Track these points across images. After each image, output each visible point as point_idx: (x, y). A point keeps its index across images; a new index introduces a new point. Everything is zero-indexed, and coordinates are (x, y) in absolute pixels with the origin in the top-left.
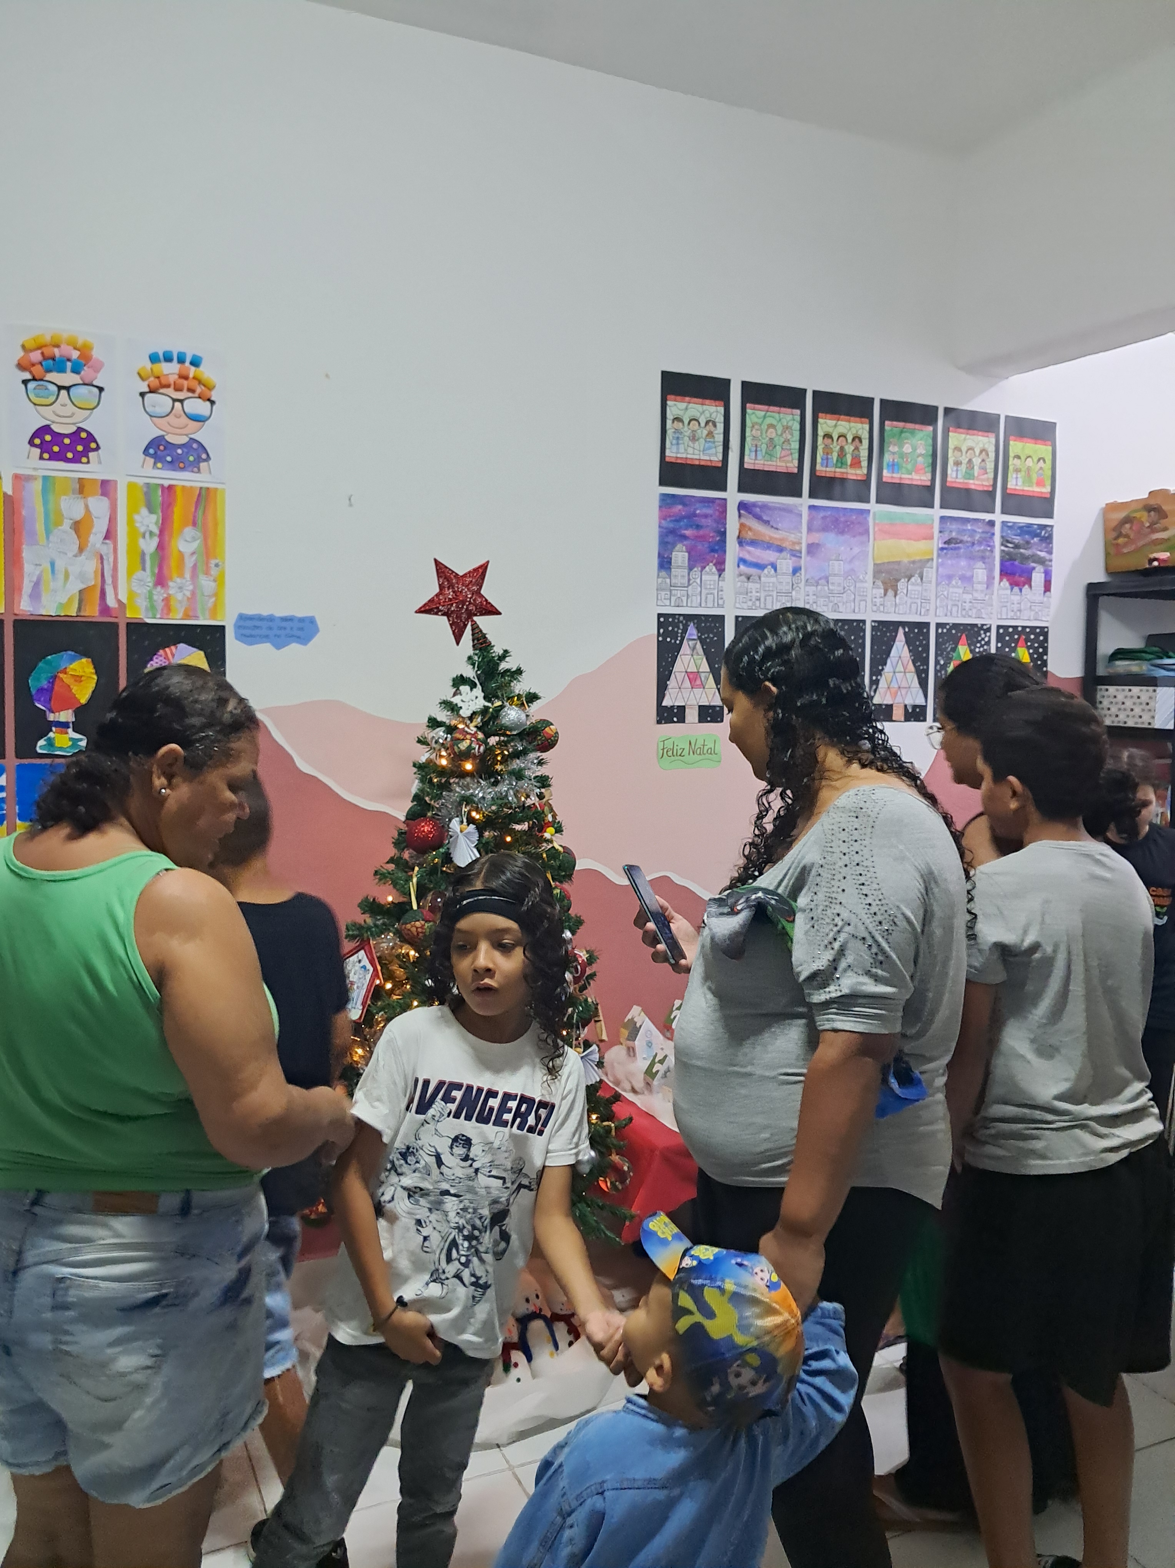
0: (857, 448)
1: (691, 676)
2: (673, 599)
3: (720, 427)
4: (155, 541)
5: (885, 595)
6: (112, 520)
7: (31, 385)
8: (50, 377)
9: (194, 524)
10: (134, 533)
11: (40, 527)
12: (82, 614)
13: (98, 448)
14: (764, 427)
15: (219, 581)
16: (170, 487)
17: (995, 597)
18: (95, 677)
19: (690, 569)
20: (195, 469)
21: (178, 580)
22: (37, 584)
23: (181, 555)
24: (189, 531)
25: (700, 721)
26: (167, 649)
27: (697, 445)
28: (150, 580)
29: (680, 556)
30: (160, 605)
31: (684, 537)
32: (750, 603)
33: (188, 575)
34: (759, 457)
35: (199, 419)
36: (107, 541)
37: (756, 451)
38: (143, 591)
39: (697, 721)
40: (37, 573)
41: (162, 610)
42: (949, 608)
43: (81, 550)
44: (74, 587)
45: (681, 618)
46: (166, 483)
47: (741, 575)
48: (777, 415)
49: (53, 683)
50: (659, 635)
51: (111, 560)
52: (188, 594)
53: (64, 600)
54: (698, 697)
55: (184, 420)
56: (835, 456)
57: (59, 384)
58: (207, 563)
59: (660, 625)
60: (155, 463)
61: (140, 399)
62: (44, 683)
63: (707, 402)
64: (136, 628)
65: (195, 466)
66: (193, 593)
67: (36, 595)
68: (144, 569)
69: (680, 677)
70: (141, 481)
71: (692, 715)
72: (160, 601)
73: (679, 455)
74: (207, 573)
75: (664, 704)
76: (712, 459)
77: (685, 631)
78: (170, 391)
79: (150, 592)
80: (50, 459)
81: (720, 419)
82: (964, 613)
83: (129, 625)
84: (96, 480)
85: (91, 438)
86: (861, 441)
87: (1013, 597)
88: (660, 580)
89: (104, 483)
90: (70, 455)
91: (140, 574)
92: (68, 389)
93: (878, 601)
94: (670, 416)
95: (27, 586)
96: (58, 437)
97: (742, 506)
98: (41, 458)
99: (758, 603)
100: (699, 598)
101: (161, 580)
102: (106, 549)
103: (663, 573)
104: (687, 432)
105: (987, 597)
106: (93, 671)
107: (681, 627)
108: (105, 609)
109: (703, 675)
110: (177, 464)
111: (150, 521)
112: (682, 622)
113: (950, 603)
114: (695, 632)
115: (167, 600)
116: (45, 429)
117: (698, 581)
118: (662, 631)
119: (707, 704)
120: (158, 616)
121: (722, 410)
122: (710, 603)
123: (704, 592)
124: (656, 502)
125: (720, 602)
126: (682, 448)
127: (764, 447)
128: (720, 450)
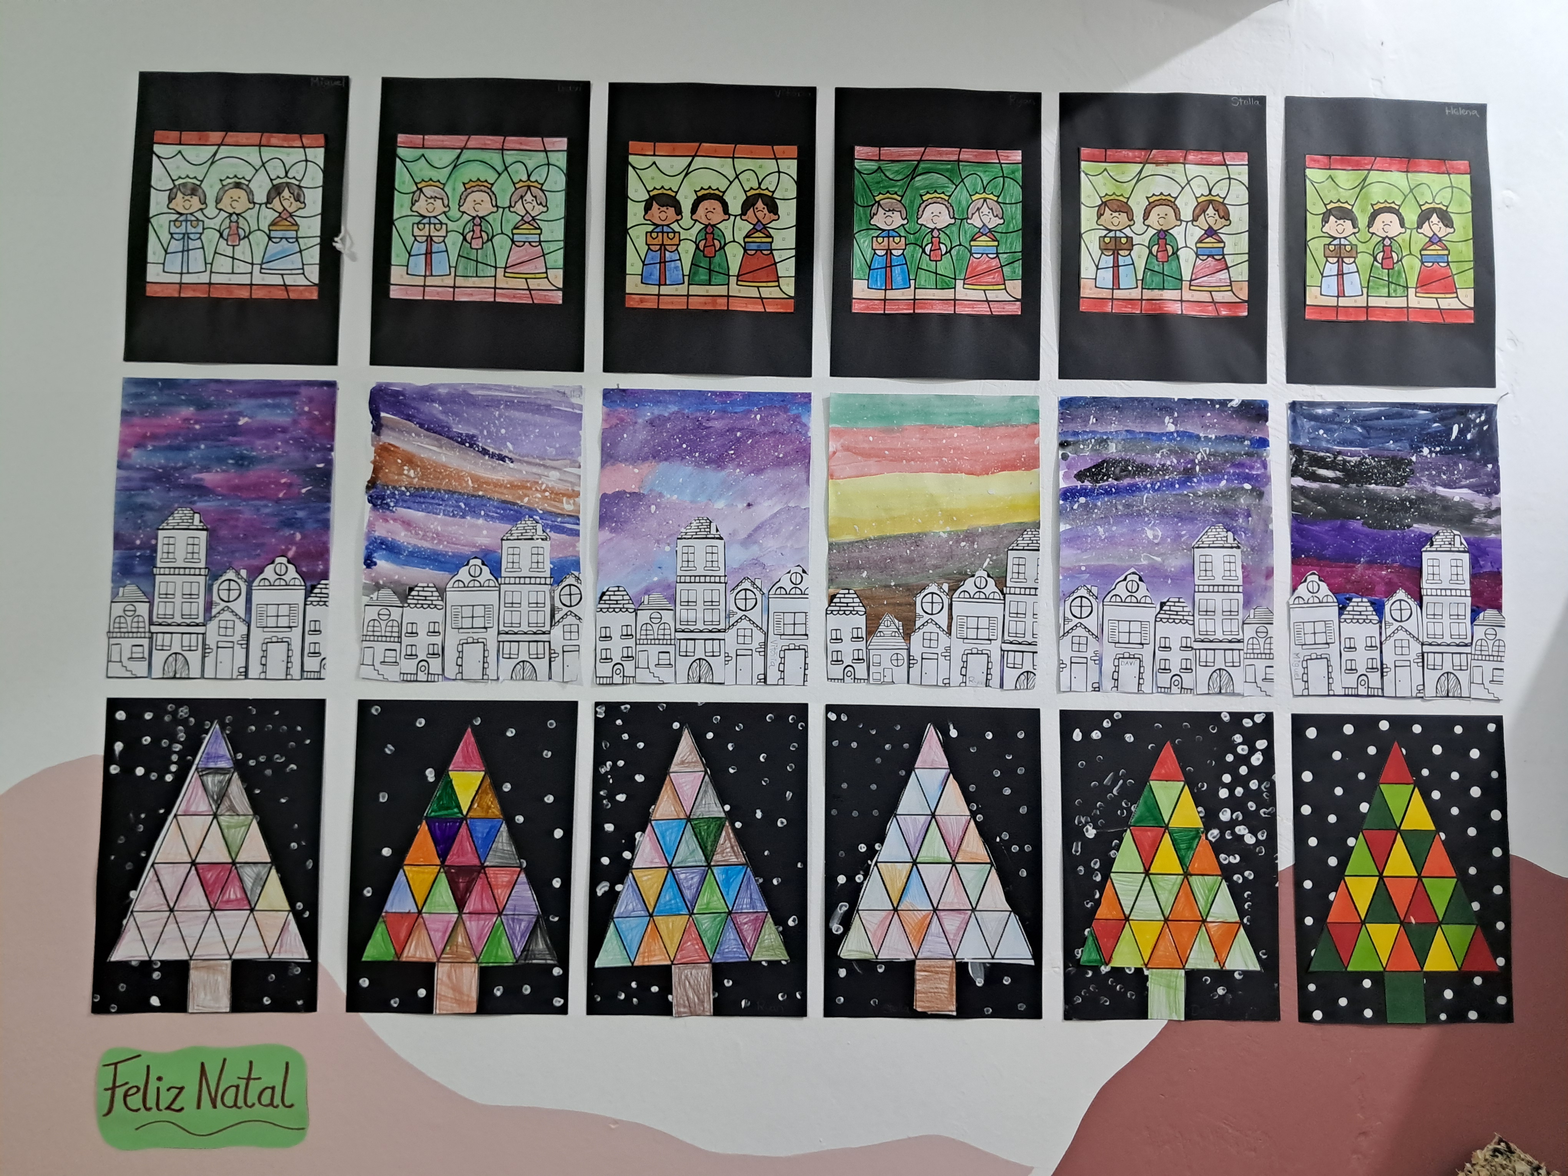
0: (761, 228)
1: (210, 876)
2: (159, 657)
3: (314, 200)
5: (871, 631)
14: (455, 189)
17: (1279, 630)
19: (213, 574)
27: (242, 250)
29: (180, 541)
32: (409, 666)
34: (440, 264)
37: (429, 253)
39: (225, 1003)
42: (1108, 666)
45: (183, 712)
47: (378, 587)
48: (495, 159)
50: (109, 757)
54: (231, 937)
56: (687, 251)
59: (113, 730)
63: (276, 139)
69: (171, 878)
71: (210, 989)
73: (187, 279)
75: (118, 955)
76: (289, 280)
77: (193, 746)
81: (314, 178)
82: (1164, 680)
86: (772, 207)
87: (1348, 629)
88: (118, 609)
93: (848, 649)
94: (160, 181)
99: (435, 665)
100: (240, 652)
103: (130, 590)
104: (215, 219)
105: (1249, 631)
107: (182, 736)
109: (249, 875)
112: (184, 722)
113: (1110, 652)
114: (224, 748)
117: (239, 606)
118: (119, 746)
119: (262, 955)
121: (318, 155)
122: (276, 668)
123: (258, 637)
124: (115, 404)
125: (312, 664)
126: (196, 260)
127: (453, 241)
128: (314, 255)
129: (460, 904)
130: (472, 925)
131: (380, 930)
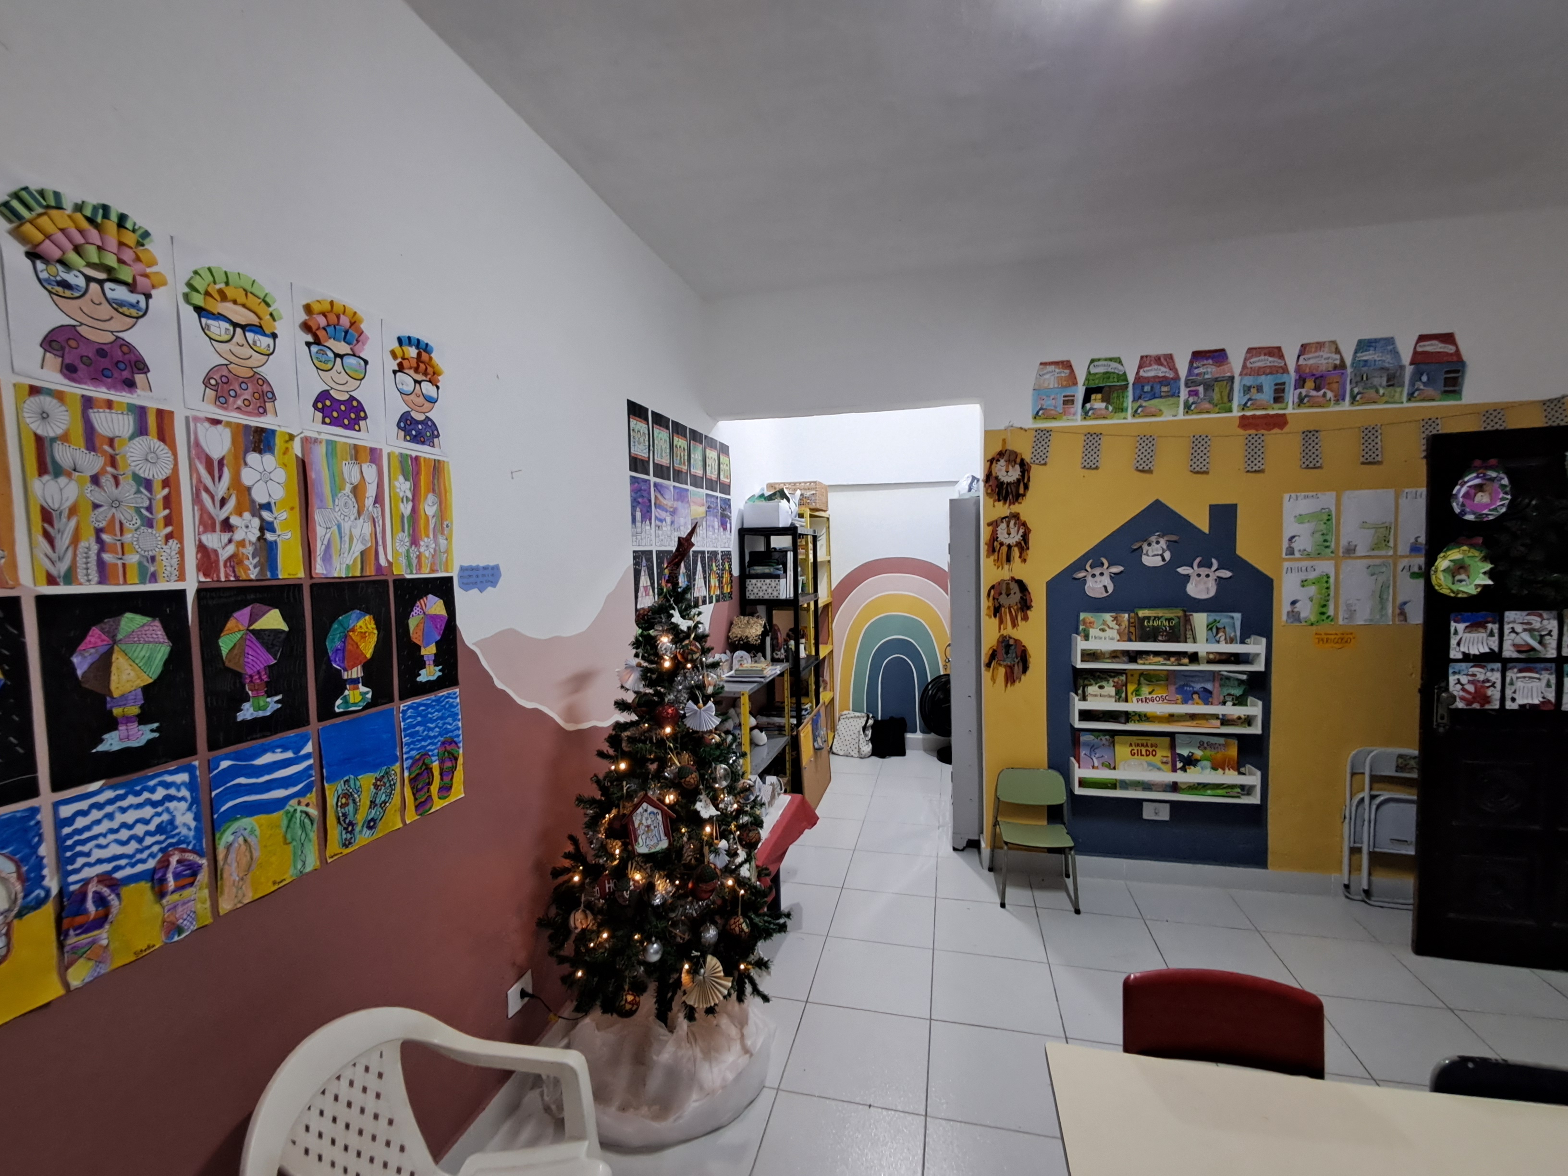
0: (684, 455)
3: (647, 437)
4: (410, 505)
6: (380, 485)
7: (314, 348)
8: (331, 343)
9: (434, 491)
10: (395, 498)
11: (327, 490)
12: (364, 574)
13: (365, 418)
14: (659, 439)
15: (449, 539)
16: (417, 458)
18: (376, 632)
20: (431, 444)
21: (426, 539)
22: (328, 547)
23: (426, 518)
24: (430, 497)
26: (422, 601)
27: (640, 447)
28: (407, 540)
29: (637, 514)
30: (415, 562)
32: (659, 544)
33: (431, 536)
34: (659, 456)
35: (432, 401)
36: (377, 505)
37: (657, 453)
38: (402, 550)
40: (328, 536)
41: (416, 566)
43: (359, 513)
44: (358, 548)
45: (640, 553)
47: (656, 526)
49: (344, 642)
50: (634, 564)
51: (381, 522)
52: (432, 551)
53: (349, 561)
55: (422, 400)
56: (678, 458)
57: (336, 351)
58: (442, 524)
60: (405, 436)
61: (393, 375)
62: (338, 644)
63: (643, 421)
64: (401, 583)
65: (430, 441)
66: (435, 550)
67: (327, 558)
68: (404, 531)
70: (397, 451)
72: (415, 559)
73: (634, 453)
74: (442, 533)
76: (645, 456)
78: (413, 372)
79: (408, 551)
80: (330, 424)
81: (647, 432)
83: (395, 581)
84: (365, 447)
85: (360, 408)
86: (685, 451)
89: (373, 450)
90: (345, 422)
91: (401, 534)
92: (341, 357)
94: (631, 428)
95: (320, 549)
96: (336, 403)
98: (324, 422)
99: (662, 543)
101: (415, 541)
102: (376, 513)
104: (636, 438)
106: (375, 626)
108: (379, 567)
110: (418, 439)
111: (406, 487)
114: (645, 561)
115: (419, 557)
116: (326, 394)
120: (414, 571)
121: (647, 426)
122: (648, 543)
123: (646, 536)
125: (651, 542)
126: (636, 448)
127: (659, 451)
128: (647, 450)
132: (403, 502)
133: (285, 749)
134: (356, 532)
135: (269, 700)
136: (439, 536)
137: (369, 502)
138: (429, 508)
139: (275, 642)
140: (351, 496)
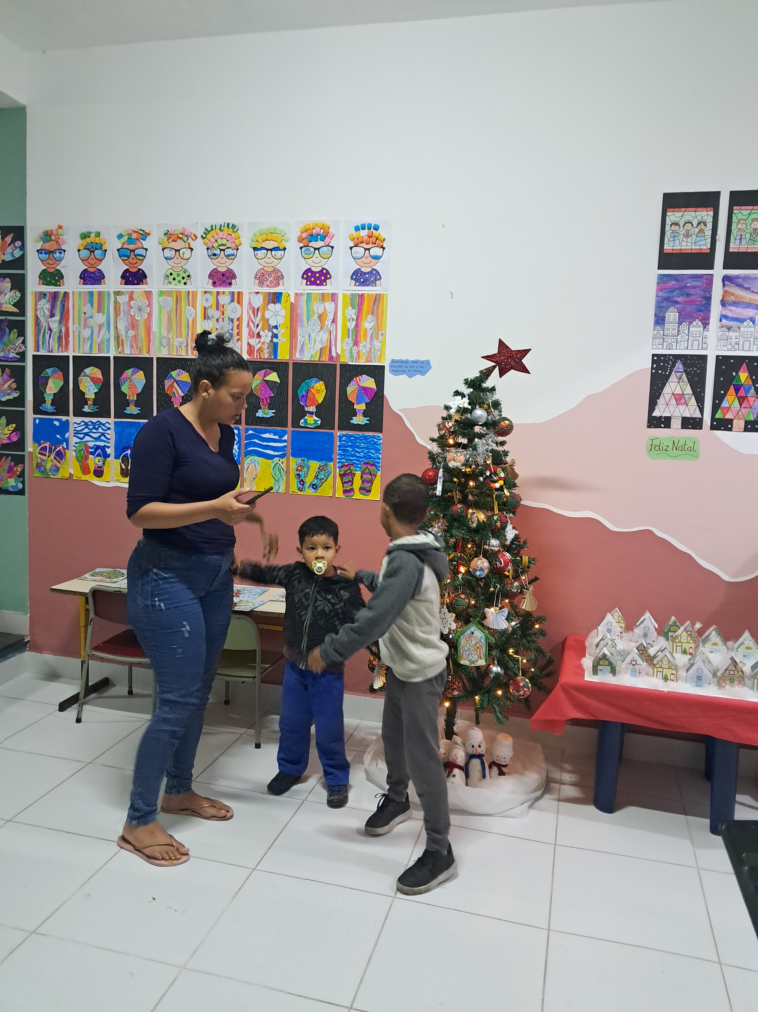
1: (677, 397)
2: (665, 344)
3: (710, 226)
4: (354, 323)
6: (336, 313)
7: (303, 249)
8: (311, 244)
9: (373, 313)
10: (345, 319)
11: (305, 318)
12: (321, 360)
13: (331, 277)
14: (749, 220)
15: (383, 343)
16: (362, 295)
18: (325, 391)
19: (680, 323)
20: (374, 285)
21: (364, 343)
22: (303, 346)
23: (366, 329)
24: (370, 316)
25: (682, 428)
26: (357, 378)
27: (689, 240)
28: (351, 343)
29: (672, 315)
30: (355, 355)
31: (677, 302)
32: (730, 347)
33: (368, 341)
34: (743, 242)
35: (377, 258)
36: (333, 324)
37: (741, 239)
38: (348, 348)
39: (680, 427)
40: (303, 340)
41: (356, 358)
43: (321, 329)
44: (318, 347)
45: (671, 357)
46: (360, 293)
47: (723, 327)
49: (308, 393)
50: (652, 368)
51: (334, 333)
52: (368, 350)
53: (313, 353)
54: (682, 411)
55: (370, 258)
57: (315, 247)
58: (378, 334)
59: (653, 362)
60: (356, 283)
61: (350, 250)
62: (304, 393)
63: (700, 209)
64: (345, 367)
65: (374, 283)
66: (370, 349)
67: (302, 351)
68: (349, 338)
69: (667, 397)
70: (349, 293)
71: (676, 423)
72: (355, 353)
73: (674, 248)
74: (377, 339)
75: (654, 414)
76: (702, 247)
77: (673, 366)
78: (364, 245)
79: (351, 349)
80: (310, 285)
83: (341, 365)
84: (329, 293)
85: (328, 272)
88: (655, 332)
89: (333, 295)
90: (318, 282)
91: (347, 340)
92: (318, 249)
94: (668, 222)
95: (299, 346)
96: (314, 273)
97: (726, 279)
98: (307, 284)
99: (736, 347)
100: (686, 343)
101: (356, 343)
102: (332, 328)
103: (658, 327)
104: (682, 231)
106: (324, 388)
107: (671, 363)
108: (331, 358)
109: (686, 397)
110: (366, 282)
111: (352, 313)
112: (671, 360)
114: (681, 366)
115: (358, 353)
116: (309, 270)
117: (686, 332)
118: (655, 366)
119: (689, 416)
120: (354, 361)
121: (711, 213)
122: (695, 347)
123: (691, 339)
124: (655, 281)
125: (704, 346)
126: (677, 243)
127: (748, 236)
128: (709, 241)
129: (741, 406)
130: (743, 410)
131: (720, 411)
132: (349, 321)
133: (275, 435)
134: (318, 338)
135: (269, 411)
136: (375, 340)
137: (328, 322)
138: (368, 324)
139: (274, 387)
140: (318, 320)
